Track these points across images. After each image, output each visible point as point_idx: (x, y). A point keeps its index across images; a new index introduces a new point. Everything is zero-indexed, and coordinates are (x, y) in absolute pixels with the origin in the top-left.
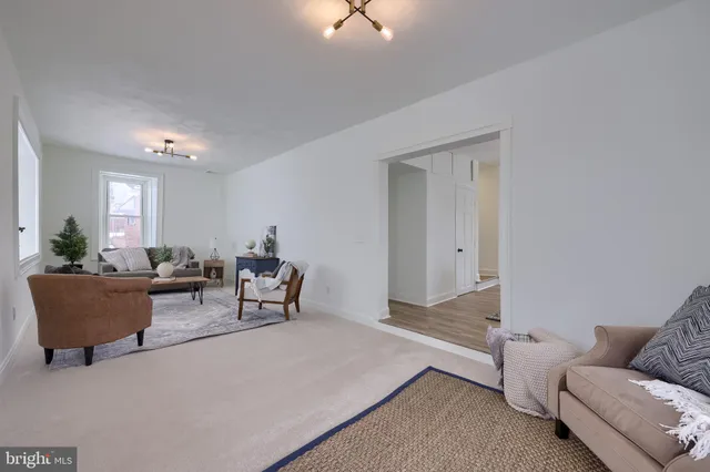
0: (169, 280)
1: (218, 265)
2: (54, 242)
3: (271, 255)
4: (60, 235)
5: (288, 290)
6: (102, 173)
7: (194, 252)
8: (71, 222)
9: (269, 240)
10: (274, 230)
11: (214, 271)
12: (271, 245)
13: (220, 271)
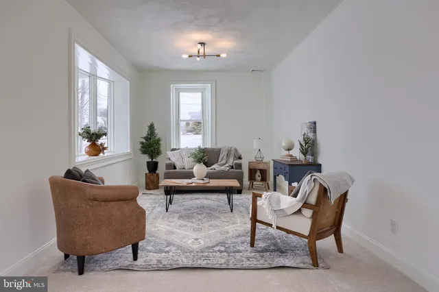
0: (201, 182)
1: (261, 167)
2: (142, 143)
3: (310, 158)
4: (145, 138)
5: (315, 217)
6: (173, 87)
7: (241, 152)
8: (151, 127)
9: (307, 140)
10: (313, 126)
11: (258, 173)
12: (310, 146)
13: (264, 173)
